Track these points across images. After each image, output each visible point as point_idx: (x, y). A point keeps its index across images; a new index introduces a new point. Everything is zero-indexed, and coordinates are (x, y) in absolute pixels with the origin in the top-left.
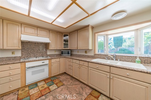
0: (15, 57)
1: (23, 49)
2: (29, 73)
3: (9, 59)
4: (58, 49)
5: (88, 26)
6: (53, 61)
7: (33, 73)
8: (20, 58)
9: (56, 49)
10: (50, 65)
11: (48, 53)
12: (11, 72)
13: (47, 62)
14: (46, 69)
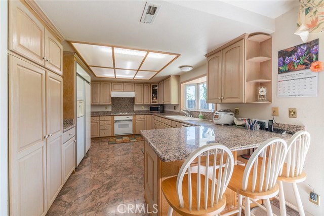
0: (107, 112)
1: (113, 105)
2: (116, 125)
3: (104, 112)
4: (145, 104)
5: (169, 77)
6: (137, 117)
7: (120, 126)
8: (111, 112)
9: (142, 104)
10: (134, 121)
11: (135, 109)
12: (105, 122)
13: (131, 118)
14: (131, 125)
